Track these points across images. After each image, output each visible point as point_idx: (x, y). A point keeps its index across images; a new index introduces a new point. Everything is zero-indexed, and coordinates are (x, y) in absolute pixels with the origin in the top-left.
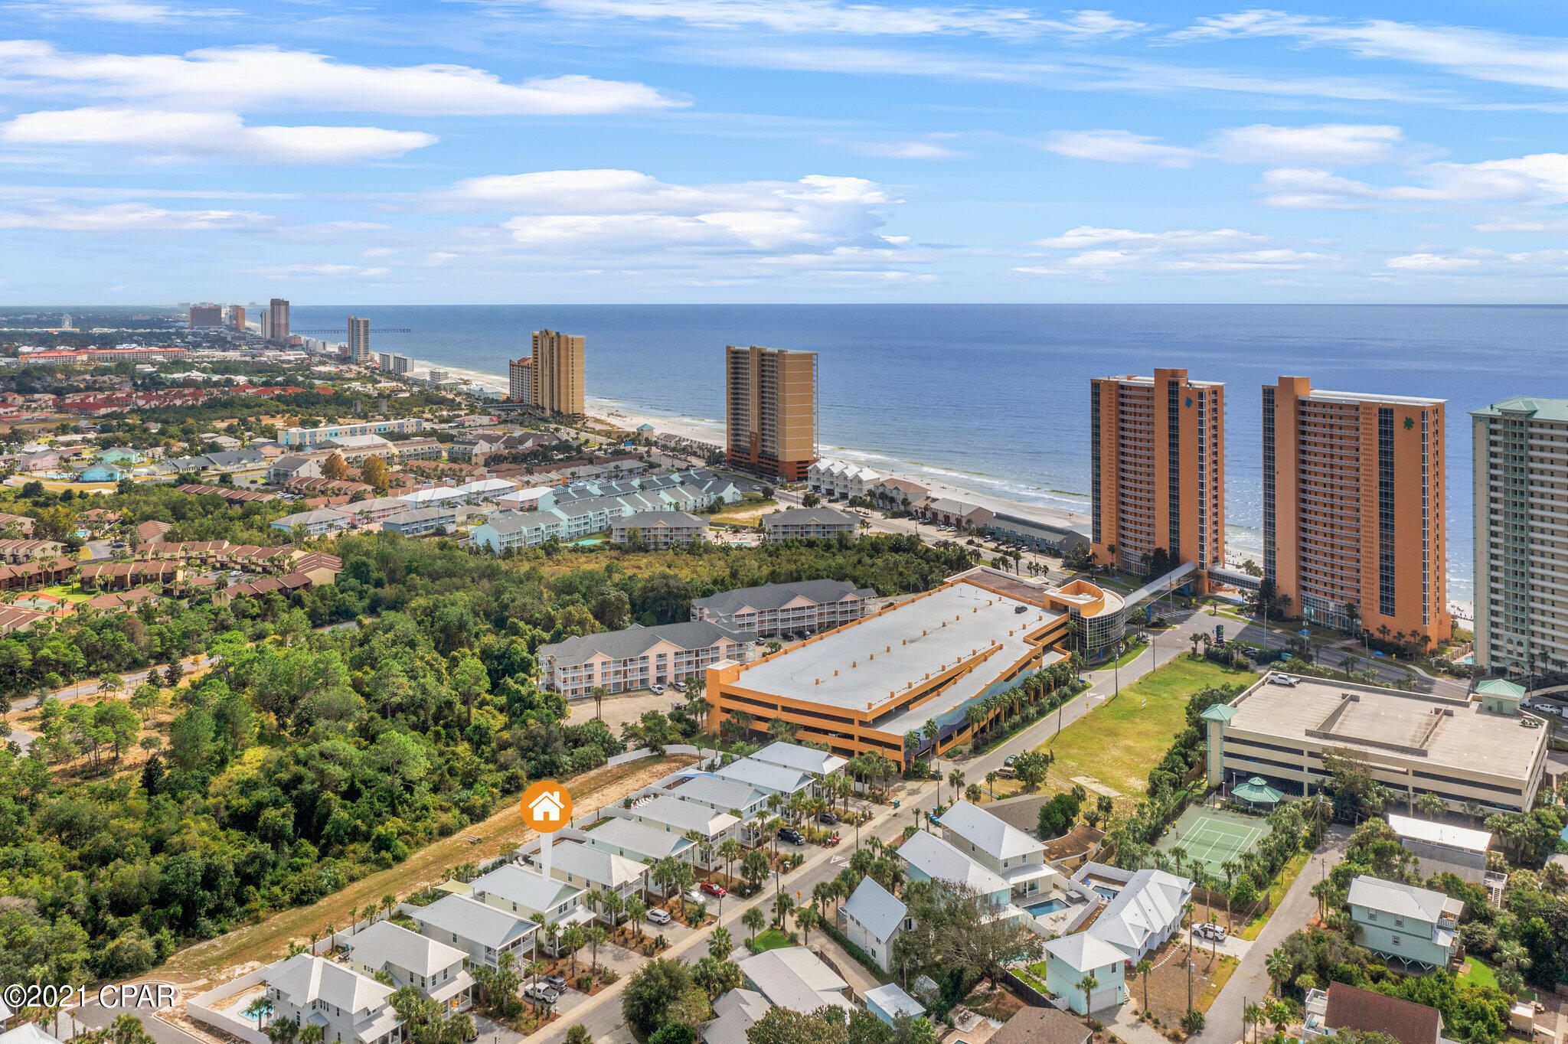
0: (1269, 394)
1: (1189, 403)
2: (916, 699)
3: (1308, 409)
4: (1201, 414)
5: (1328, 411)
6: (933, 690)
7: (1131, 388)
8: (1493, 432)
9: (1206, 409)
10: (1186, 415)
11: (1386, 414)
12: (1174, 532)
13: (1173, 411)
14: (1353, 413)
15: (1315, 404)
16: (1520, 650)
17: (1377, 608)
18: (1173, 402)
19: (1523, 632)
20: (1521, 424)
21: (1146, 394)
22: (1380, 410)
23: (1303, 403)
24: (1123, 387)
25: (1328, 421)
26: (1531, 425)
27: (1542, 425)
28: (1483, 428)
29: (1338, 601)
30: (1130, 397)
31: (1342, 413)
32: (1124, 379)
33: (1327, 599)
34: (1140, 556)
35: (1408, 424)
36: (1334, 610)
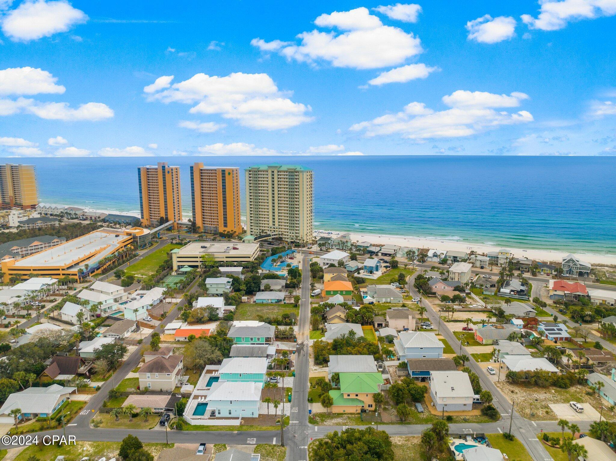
0: (192, 168)
1: (168, 172)
2: (81, 262)
3: (203, 172)
4: (172, 175)
5: (208, 172)
6: (87, 259)
7: (150, 169)
8: (250, 174)
9: (174, 174)
10: (168, 177)
11: (223, 171)
12: (166, 212)
13: (164, 175)
14: (215, 172)
15: (205, 170)
17: (223, 226)
18: (164, 172)
21: (155, 171)
23: (201, 170)
24: (148, 169)
25: (208, 175)
26: (259, 171)
27: (261, 171)
28: (247, 173)
29: (213, 226)
30: (151, 172)
31: (212, 172)
32: (148, 167)
33: (210, 226)
34: (156, 220)
35: (229, 174)
36: (212, 229)
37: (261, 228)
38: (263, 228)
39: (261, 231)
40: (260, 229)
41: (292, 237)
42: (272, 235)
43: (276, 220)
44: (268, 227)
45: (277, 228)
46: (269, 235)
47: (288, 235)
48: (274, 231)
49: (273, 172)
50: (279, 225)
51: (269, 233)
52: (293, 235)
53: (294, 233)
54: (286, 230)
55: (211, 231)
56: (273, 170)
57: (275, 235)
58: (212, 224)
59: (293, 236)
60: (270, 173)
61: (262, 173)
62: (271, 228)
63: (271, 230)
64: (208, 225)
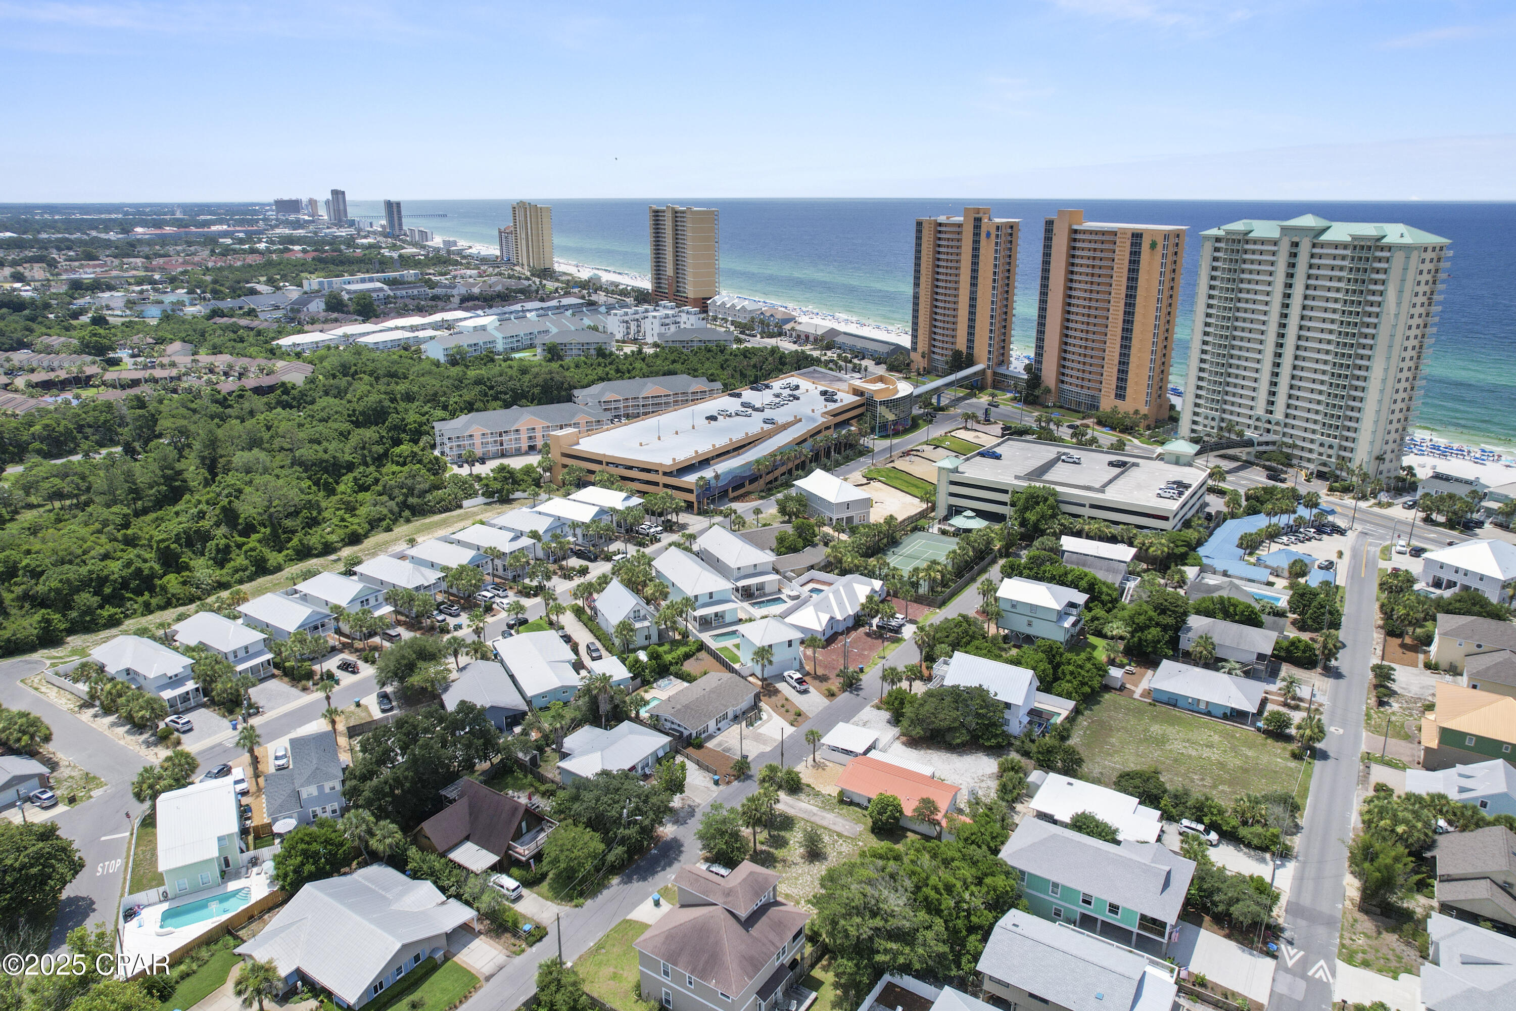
0: (1049, 225)
1: (988, 235)
2: (719, 456)
3: (1078, 236)
4: (997, 244)
5: (1093, 237)
6: (734, 451)
7: (946, 225)
8: (1217, 250)
9: (1002, 240)
10: (986, 247)
11: (1137, 237)
12: (970, 341)
13: (976, 242)
14: (1112, 238)
15: (1085, 232)
16: (1213, 424)
17: (1113, 396)
18: (977, 235)
19: (1217, 410)
20: (1239, 241)
21: (957, 230)
22: (1133, 235)
23: (1076, 231)
24: (940, 225)
25: (1093, 246)
26: (1247, 242)
27: (1255, 242)
28: (1209, 246)
29: (1085, 391)
30: (945, 232)
31: (1104, 238)
32: (942, 219)
33: (1078, 390)
34: (944, 358)
35: (1153, 245)
36: (1082, 399)
37: (1224, 416)
38: (1235, 418)
39: (1224, 425)
40: (1222, 420)
41: (1324, 458)
42: (1259, 444)
43: (1281, 400)
44: (1250, 417)
45: (1277, 424)
46: (1250, 443)
47: (1311, 451)
48: (1268, 431)
49: (1296, 245)
50: (1287, 416)
51: (1249, 434)
52: (1330, 452)
53: (1336, 447)
54: (1308, 435)
55: (1079, 404)
56: (1296, 239)
57: (1267, 443)
58: (1082, 387)
59: (1330, 456)
60: (1284, 249)
61: (1258, 247)
62: (1258, 419)
63: (1256, 428)
64: (1073, 389)
